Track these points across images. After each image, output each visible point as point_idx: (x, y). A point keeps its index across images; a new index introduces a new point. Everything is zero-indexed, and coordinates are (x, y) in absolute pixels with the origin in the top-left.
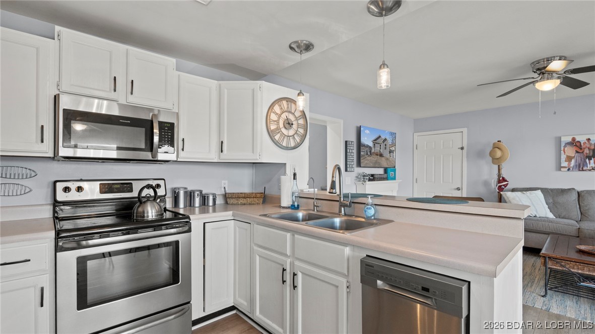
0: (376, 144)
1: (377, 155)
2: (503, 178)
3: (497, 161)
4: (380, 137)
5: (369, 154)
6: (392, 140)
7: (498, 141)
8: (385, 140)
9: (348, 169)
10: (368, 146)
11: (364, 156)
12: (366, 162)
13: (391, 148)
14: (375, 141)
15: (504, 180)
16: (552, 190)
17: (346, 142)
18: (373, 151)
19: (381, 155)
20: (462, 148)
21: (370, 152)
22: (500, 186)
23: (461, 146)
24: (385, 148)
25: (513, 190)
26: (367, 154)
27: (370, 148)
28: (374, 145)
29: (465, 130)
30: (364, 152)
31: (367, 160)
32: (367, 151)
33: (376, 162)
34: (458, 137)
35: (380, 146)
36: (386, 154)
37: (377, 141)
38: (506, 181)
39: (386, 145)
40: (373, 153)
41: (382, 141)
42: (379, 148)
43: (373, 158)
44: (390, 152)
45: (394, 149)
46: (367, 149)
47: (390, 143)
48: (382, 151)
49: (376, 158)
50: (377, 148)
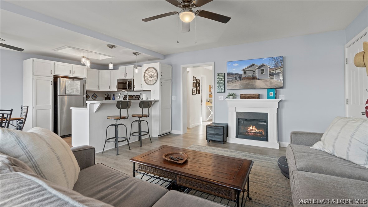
0: (247, 72)
1: (251, 79)
4: (253, 65)
5: (238, 79)
6: (276, 64)
8: (263, 66)
9: (218, 91)
10: (236, 74)
11: (230, 81)
13: (274, 72)
14: (246, 70)
17: (217, 74)
18: (243, 76)
19: (255, 79)
21: (240, 78)
24: (262, 73)
26: (236, 79)
27: (240, 76)
28: (245, 72)
30: (232, 78)
31: (236, 83)
32: (235, 78)
33: (248, 84)
35: (254, 72)
36: (264, 76)
37: (249, 69)
39: (263, 70)
40: (244, 78)
41: (257, 67)
42: (252, 74)
43: (244, 82)
44: (271, 75)
45: (280, 71)
46: (236, 76)
47: (271, 67)
48: (257, 75)
49: (248, 81)
50: (250, 74)
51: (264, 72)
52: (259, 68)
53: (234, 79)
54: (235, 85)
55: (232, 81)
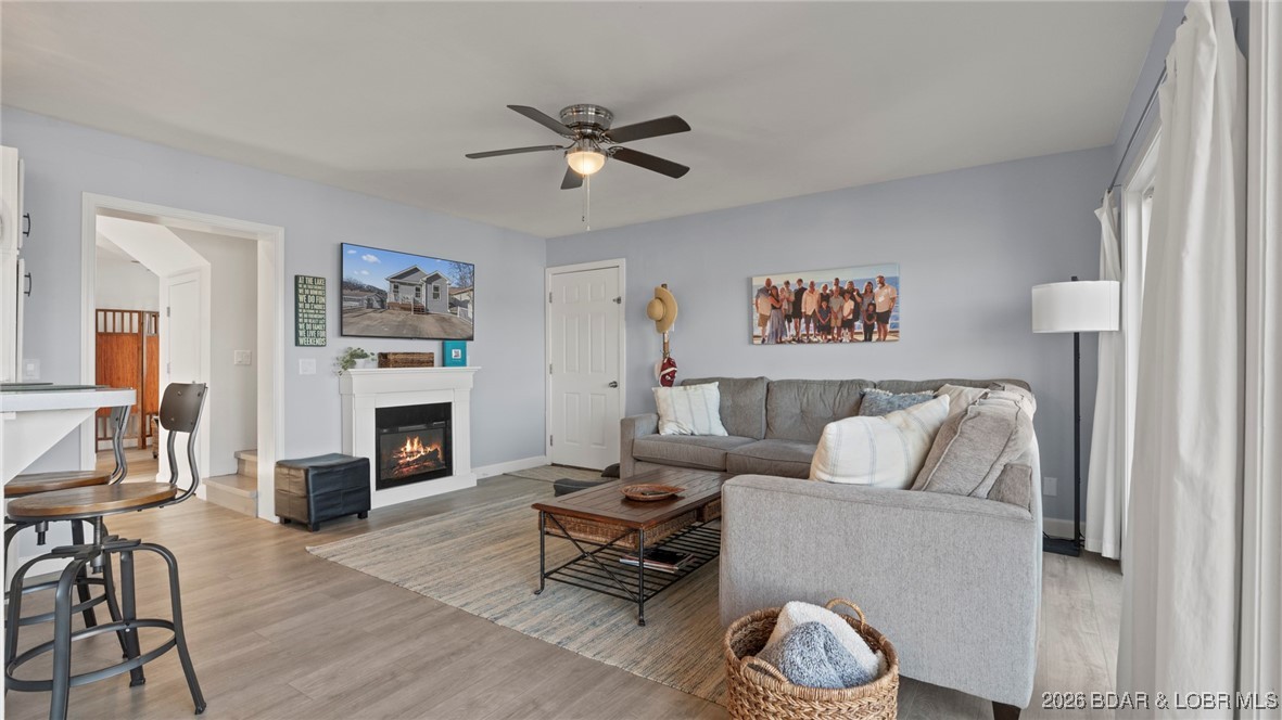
0: (401, 286)
1: (410, 310)
2: (669, 360)
3: (661, 324)
4: (416, 270)
5: (376, 305)
6: (461, 278)
7: (663, 286)
8: (436, 277)
9: (301, 341)
10: (371, 289)
11: (353, 310)
12: (367, 322)
13: (457, 297)
14: (398, 281)
15: (670, 363)
16: (735, 381)
17: (297, 278)
18: (391, 299)
19: (420, 310)
20: (619, 300)
21: (382, 302)
22: (664, 376)
23: (616, 297)
24: (436, 296)
25: (684, 383)
26: (370, 306)
27: (381, 294)
28: (396, 287)
29: (622, 262)
30: (358, 301)
31: (370, 318)
32: (369, 300)
33: (403, 324)
34: (612, 278)
35: (418, 290)
36: (439, 307)
37: (406, 280)
38: (673, 365)
39: (436, 289)
40: (392, 305)
41: (425, 279)
42: (413, 296)
43: (391, 317)
44: (453, 304)
45: (468, 298)
46: (370, 294)
47: (453, 285)
48: (423, 301)
49: (402, 316)
50: (408, 295)
51: (438, 295)
52: (430, 280)
53: (365, 305)
54: (368, 326)
55: (359, 309)
